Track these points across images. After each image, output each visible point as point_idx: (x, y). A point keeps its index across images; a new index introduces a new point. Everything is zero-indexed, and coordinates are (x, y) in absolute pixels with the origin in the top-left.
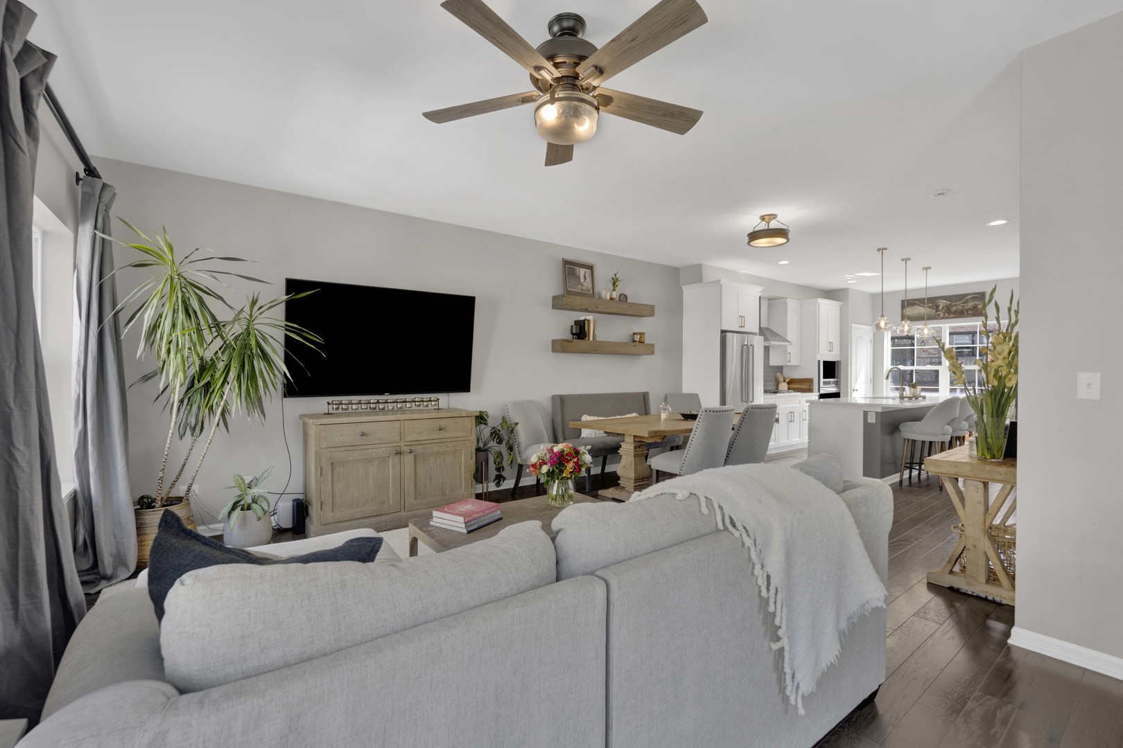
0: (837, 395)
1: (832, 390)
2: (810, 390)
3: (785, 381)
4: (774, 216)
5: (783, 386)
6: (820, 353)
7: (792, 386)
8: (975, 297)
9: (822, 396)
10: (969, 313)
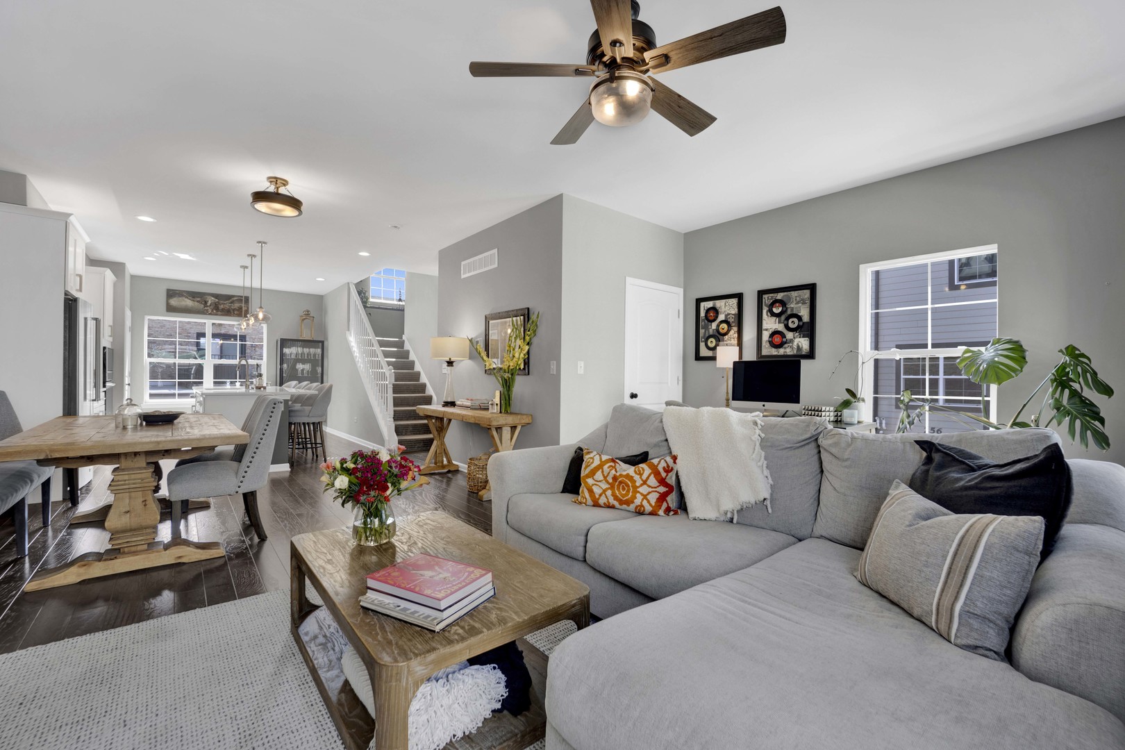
4: (285, 183)
8: (240, 300)
10: (236, 312)
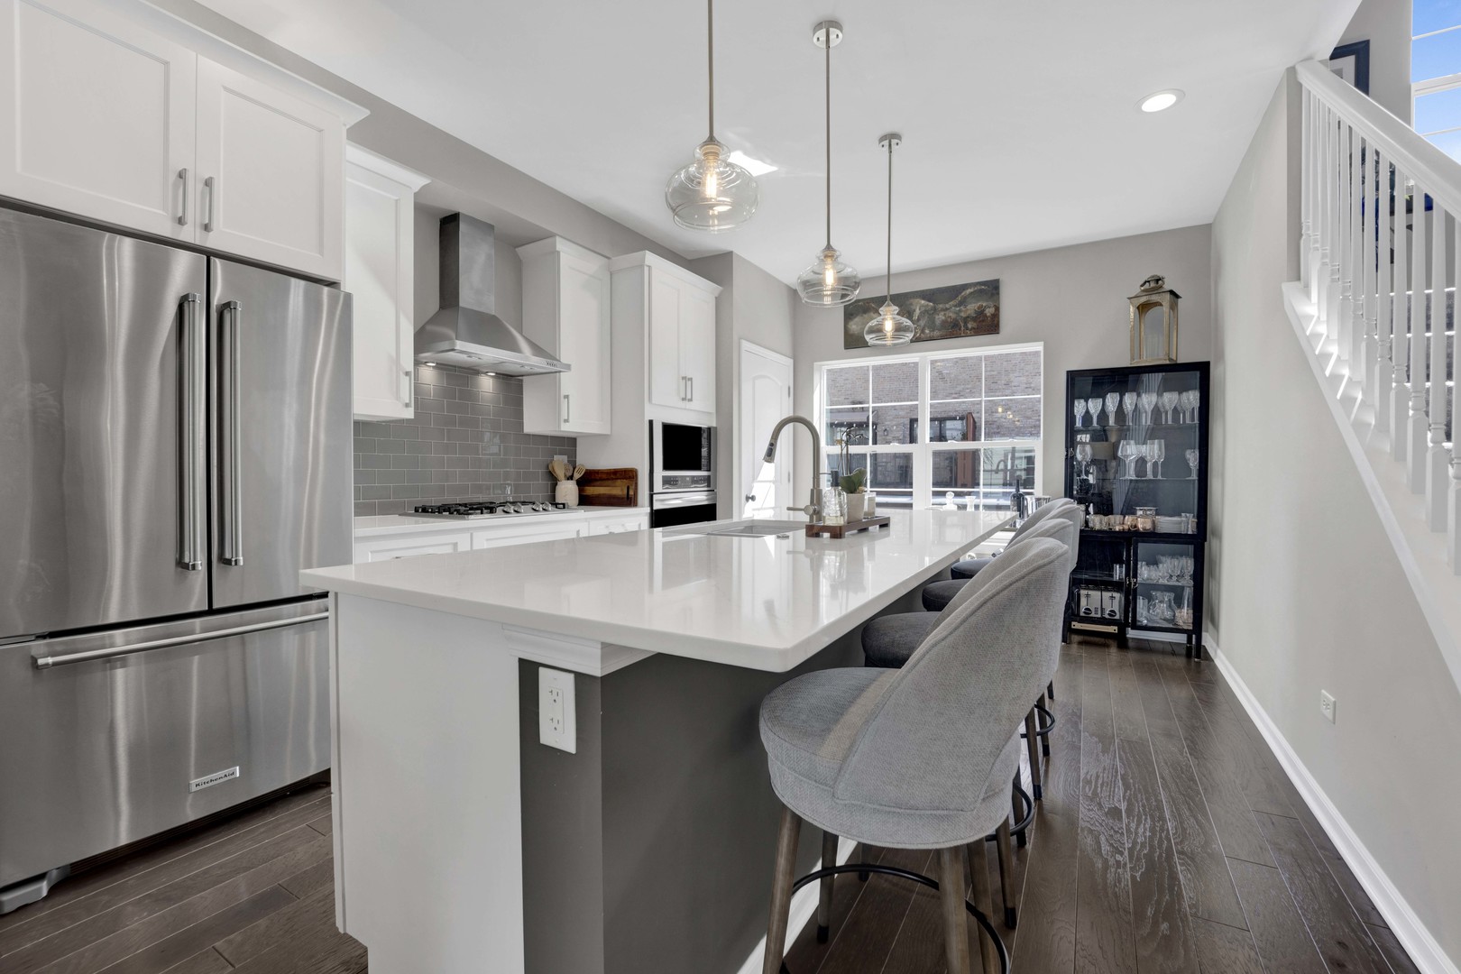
0: (705, 513)
1: (698, 497)
2: (629, 501)
3: (571, 478)
5: (568, 490)
6: (654, 400)
7: (592, 490)
8: (981, 291)
9: (662, 518)
10: (970, 326)
